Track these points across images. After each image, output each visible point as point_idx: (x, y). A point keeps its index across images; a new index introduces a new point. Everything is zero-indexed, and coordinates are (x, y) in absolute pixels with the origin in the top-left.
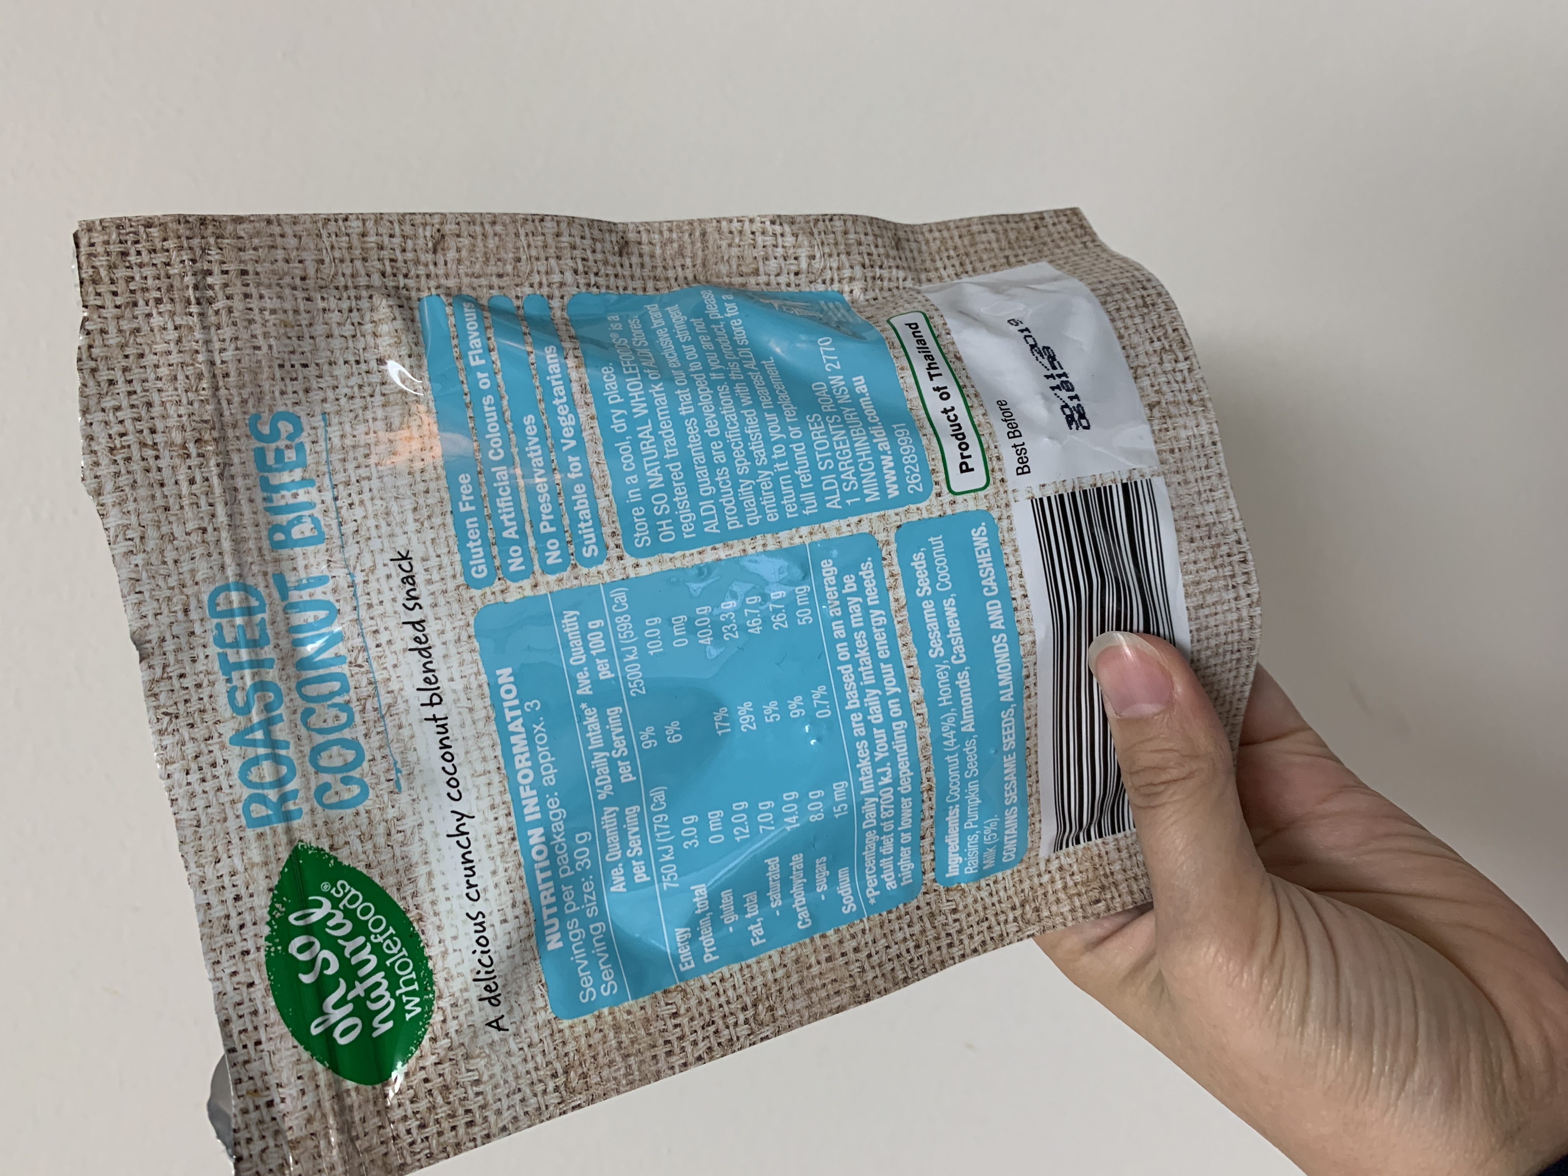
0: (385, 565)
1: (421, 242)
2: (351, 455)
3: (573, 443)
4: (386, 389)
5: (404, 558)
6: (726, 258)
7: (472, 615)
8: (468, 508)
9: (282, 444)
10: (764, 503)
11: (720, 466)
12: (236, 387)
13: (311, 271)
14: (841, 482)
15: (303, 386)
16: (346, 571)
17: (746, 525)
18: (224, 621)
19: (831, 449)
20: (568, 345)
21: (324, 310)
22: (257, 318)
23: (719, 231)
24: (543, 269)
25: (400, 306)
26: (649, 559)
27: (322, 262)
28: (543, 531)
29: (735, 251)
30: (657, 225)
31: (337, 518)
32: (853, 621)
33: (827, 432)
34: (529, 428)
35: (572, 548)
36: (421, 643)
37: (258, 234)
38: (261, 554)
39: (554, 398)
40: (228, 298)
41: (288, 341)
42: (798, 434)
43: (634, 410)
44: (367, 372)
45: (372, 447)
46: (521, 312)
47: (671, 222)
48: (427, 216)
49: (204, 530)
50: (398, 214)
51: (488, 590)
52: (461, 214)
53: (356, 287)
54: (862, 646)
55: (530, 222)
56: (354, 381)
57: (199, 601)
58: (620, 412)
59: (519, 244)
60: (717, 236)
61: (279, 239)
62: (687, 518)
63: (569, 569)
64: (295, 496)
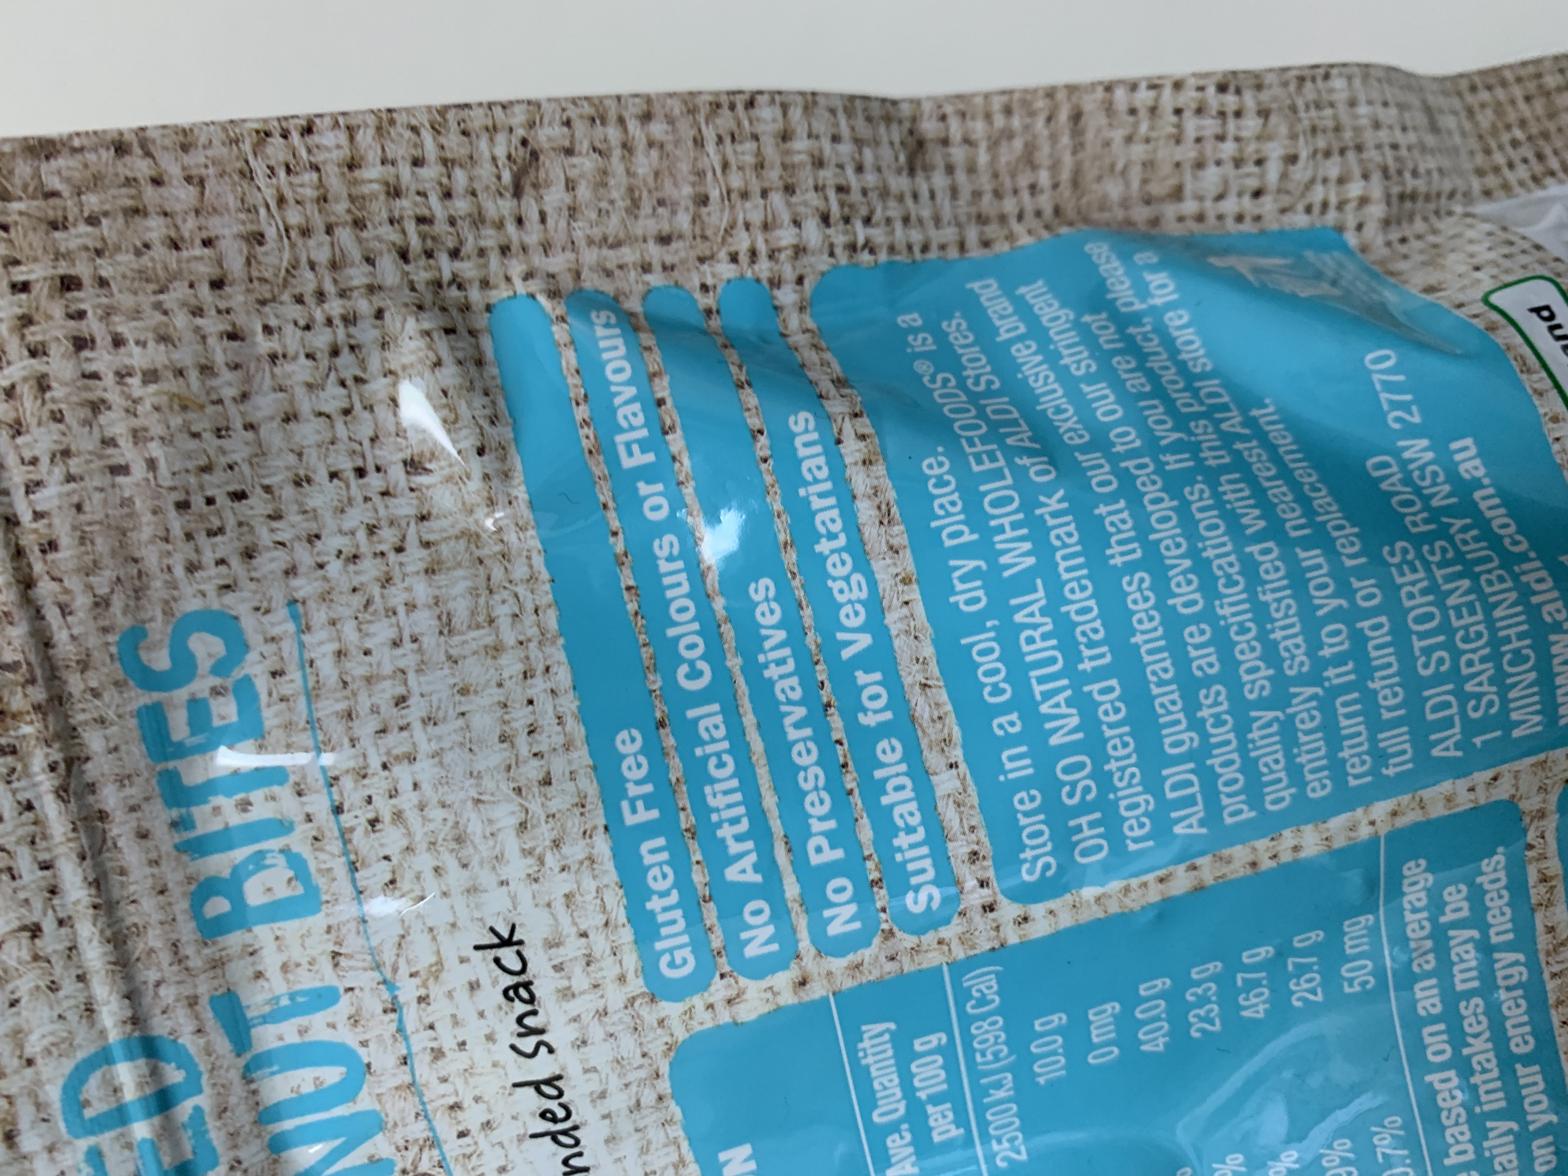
0: (463, 960)
1: (485, 171)
2: (364, 703)
3: (865, 640)
4: (432, 530)
5: (506, 942)
6: (1120, 166)
7: (665, 1055)
8: (646, 815)
9: (201, 686)
10: (1303, 759)
11: (1208, 681)
12: (78, 570)
13: (235, 265)
14: (1463, 698)
15: (239, 545)
16: (376, 976)
17: (1263, 812)
18: (105, 1140)
19: (1445, 628)
20: (837, 407)
21: (273, 357)
22: (114, 396)
23: (1109, 108)
24: (756, 218)
25: (449, 331)
26: (1052, 904)
27: (259, 238)
28: (815, 860)
29: (1138, 151)
30: (979, 100)
31: (345, 853)
32: (1458, 977)
33: (1433, 589)
34: (763, 607)
35: (882, 897)
36: (555, 1120)
37: (97, 181)
38: (178, 957)
39: (817, 537)
40: (33, 354)
41: (193, 444)
42: (1372, 596)
43: (1004, 560)
44: (385, 494)
45: (412, 677)
46: (715, 323)
47: (1010, 92)
48: (498, 111)
49: (35, 931)
50: (429, 108)
51: (698, 1002)
52: (574, 101)
53: (343, 294)
54: (1476, 1029)
55: (725, 111)
56: (357, 517)
57: (38, 1106)
58: (972, 564)
59: (704, 163)
60: (1103, 121)
61: (150, 193)
62: (1137, 806)
63: (877, 941)
64: (245, 806)
